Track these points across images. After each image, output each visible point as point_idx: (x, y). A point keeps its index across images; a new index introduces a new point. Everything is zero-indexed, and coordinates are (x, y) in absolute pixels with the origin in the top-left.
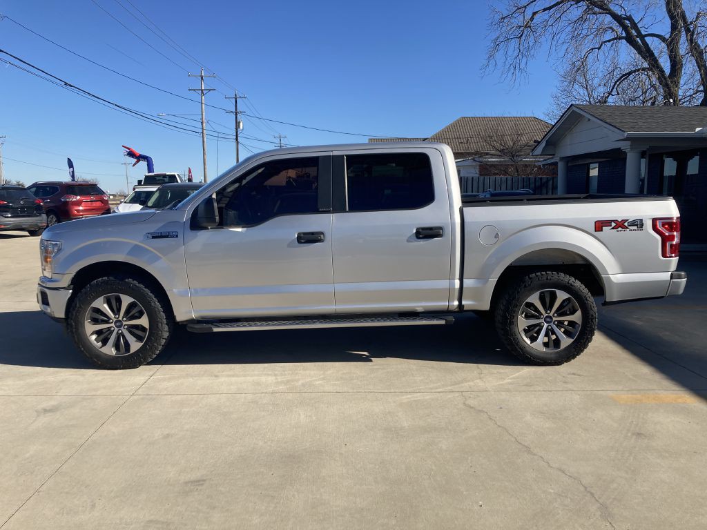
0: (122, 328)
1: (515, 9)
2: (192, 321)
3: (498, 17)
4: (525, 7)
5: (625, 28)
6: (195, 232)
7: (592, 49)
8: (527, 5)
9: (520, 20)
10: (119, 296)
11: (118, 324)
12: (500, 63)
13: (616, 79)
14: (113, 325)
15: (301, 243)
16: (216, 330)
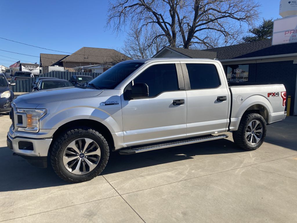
0: (84, 158)
1: (119, 4)
2: (123, 149)
3: (112, 6)
4: (123, 4)
5: (158, 19)
6: (126, 101)
7: (144, 25)
8: (124, 3)
9: (121, 9)
10: (84, 139)
11: (82, 156)
12: (112, 26)
13: (154, 37)
14: (79, 157)
15: (175, 105)
16: (137, 152)
